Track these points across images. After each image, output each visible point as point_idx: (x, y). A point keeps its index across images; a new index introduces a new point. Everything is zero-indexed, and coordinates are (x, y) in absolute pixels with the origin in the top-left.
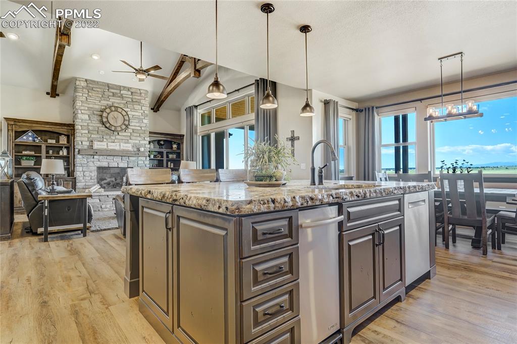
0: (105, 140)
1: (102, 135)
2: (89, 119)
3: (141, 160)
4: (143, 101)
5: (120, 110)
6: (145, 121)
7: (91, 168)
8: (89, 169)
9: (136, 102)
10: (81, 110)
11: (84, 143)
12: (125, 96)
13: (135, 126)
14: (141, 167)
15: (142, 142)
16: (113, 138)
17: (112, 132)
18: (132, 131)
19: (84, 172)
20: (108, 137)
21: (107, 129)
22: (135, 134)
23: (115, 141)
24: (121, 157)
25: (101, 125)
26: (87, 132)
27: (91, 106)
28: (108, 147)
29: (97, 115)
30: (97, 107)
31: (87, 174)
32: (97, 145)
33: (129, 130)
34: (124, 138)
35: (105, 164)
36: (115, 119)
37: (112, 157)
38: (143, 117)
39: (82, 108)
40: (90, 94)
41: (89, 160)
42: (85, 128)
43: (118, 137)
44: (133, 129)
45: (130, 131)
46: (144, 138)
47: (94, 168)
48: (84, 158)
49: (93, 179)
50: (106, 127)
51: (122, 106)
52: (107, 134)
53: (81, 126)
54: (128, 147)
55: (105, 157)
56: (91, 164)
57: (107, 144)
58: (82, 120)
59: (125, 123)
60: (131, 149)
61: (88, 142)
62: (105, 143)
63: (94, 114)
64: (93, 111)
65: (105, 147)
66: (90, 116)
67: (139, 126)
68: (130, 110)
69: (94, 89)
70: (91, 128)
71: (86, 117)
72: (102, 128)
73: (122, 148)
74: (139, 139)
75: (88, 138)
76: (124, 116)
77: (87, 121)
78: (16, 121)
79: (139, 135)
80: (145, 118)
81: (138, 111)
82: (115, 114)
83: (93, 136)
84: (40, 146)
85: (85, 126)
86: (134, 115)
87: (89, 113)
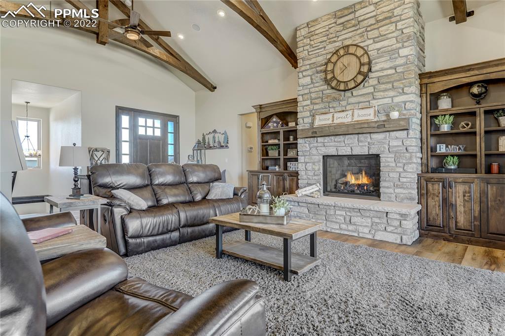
1: (327, 102)
2: (312, 82)
3: (397, 138)
5: (352, 50)
6: (404, 52)
7: (314, 157)
8: (311, 159)
9: (385, 18)
10: (302, 72)
11: (306, 120)
12: (363, 18)
13: (383, 70)
14: (396, 152)
15: (396, 100)
16: (344, 103)
17: (342, 93)
18: (376, 82)
19: (306, 163)
20: (335, 104)
21: (334, 91)
22: (383, 87)
23: (347, 108)
24: (356, 136)
25: (326, 87)
26: (308, 102)
27: (313, 61)
28: (333, 121)
29: (321, 71)
30: (320, 59)
31: (309, 166)
32: (320, 121)
33: (370, 81)
34: (362, 99)
35: (332, 151)
36: (348, 70)
37: (342, 138)
38: (400, 45)
39: (303, 68)
40: (312, 42)
41: (312, 145)
42: (306, 97)
43: (352, 100)
44: (378, 78)
45: (373, 82)
46: (403, 89)
47: (317, 157)
48: (306, 143)
49: (317, 175)
50: (333, 88)
51: (357, 40)
52: (335, 99)
53: (302, 95)
54: (368, 115)
55: (332, 138)
56: (314, 151)
57: (333, 117)
58: (303, 86)
59: (362, 70)
60: (372, 118)
61: (310, 118)
62: (330, 116)
63: (317, 72)
64: (316, 68)
65: (330, 122)
66: (313, 77)
67: (391, 68)
68: (371, 41)
69: (317, 32)
70: (313, 95)
71: (308, 80)
72: (328, 91)
73: (356, 118)
74: (391, 93)
75: (311, 111)
76: (359, 58)
77: (309, 87)
78: (261, 106)
79: (390, 86)
80: (406, 44)
81: (390, 36)
82: (345, 60)
83: (316, 107)
84: (279, 132)
85: (305, 94)
86: (380, 49)
87: (311, 74)
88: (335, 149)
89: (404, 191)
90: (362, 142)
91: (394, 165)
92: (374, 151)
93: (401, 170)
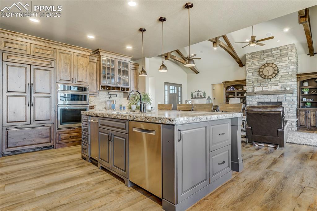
0: (262, 86)
1: (260, 82)
2: (253, 75)
3: (289, 96)
4: (289, 53)
5: (271, 65)
6: (291, 67)
7: (254, 102)
9: (284, 55)
10: (248, 71)
11: (250, 89)
12: (275, 54)
13: (283, 73)
14: (288, 101)
15: (288, 83)
16: (267, 83)
17: (266, 80)
18: (281, 77)
20: (263, 83)
22: (284, 78)
23: (269, 85)
24: (272, 95)
25: (259, 77)
26: (251, 82)
27: (253, 67)
28: (263, 89)
29: (257, 71)
30: (257, 67)
32: (257, 89)
34: (274, 82)
36: (268, 71)
37: (266, 96)
38: (290, 65)
39: (249, 70)
40: (253, 60)
41: (253, 98)
42: (250, 80)
43: (270, 82)
44: (281, 75)
45: (279, 77)
46: (291, 80)
47: (255, 103)
48: (250, 97)
50: (262, 78)
51: (273, 62)
52: (263, 82)
53: (248, 80)
54: (278, 88)
55: (262, 96)
56: (254, 100)
57: (263, 88)
58: (249, 76)
59: (275, 72)
61: (252, 88)
62: (261, 88)
63: (255, 71)
64: (255, 70)
65: (261, 90)
66: (253, 73)
67: (286, 72)
68: (279, 62)
69: (255, 57)
70: (253, 80)
71: (251, 74)
72: (260, 79)
73: (272, 89)
74: (287, 81)
75: (252, 86)
76: (274, 68)
77: (252, 77)
78: (226, 82)
79: (286, 78)
80: (292, 65)
81: (286, 61)
82: (268, 68)
83: (255, 84)
84: (235, 93)
85: (250, 79)
86: (282, 65)
87: (252, 72)
88: (263, 100)
89: (292, 114)
90: (274, 97)
91: (287, 105)
92: (279, 101)
93: (290, 107)
